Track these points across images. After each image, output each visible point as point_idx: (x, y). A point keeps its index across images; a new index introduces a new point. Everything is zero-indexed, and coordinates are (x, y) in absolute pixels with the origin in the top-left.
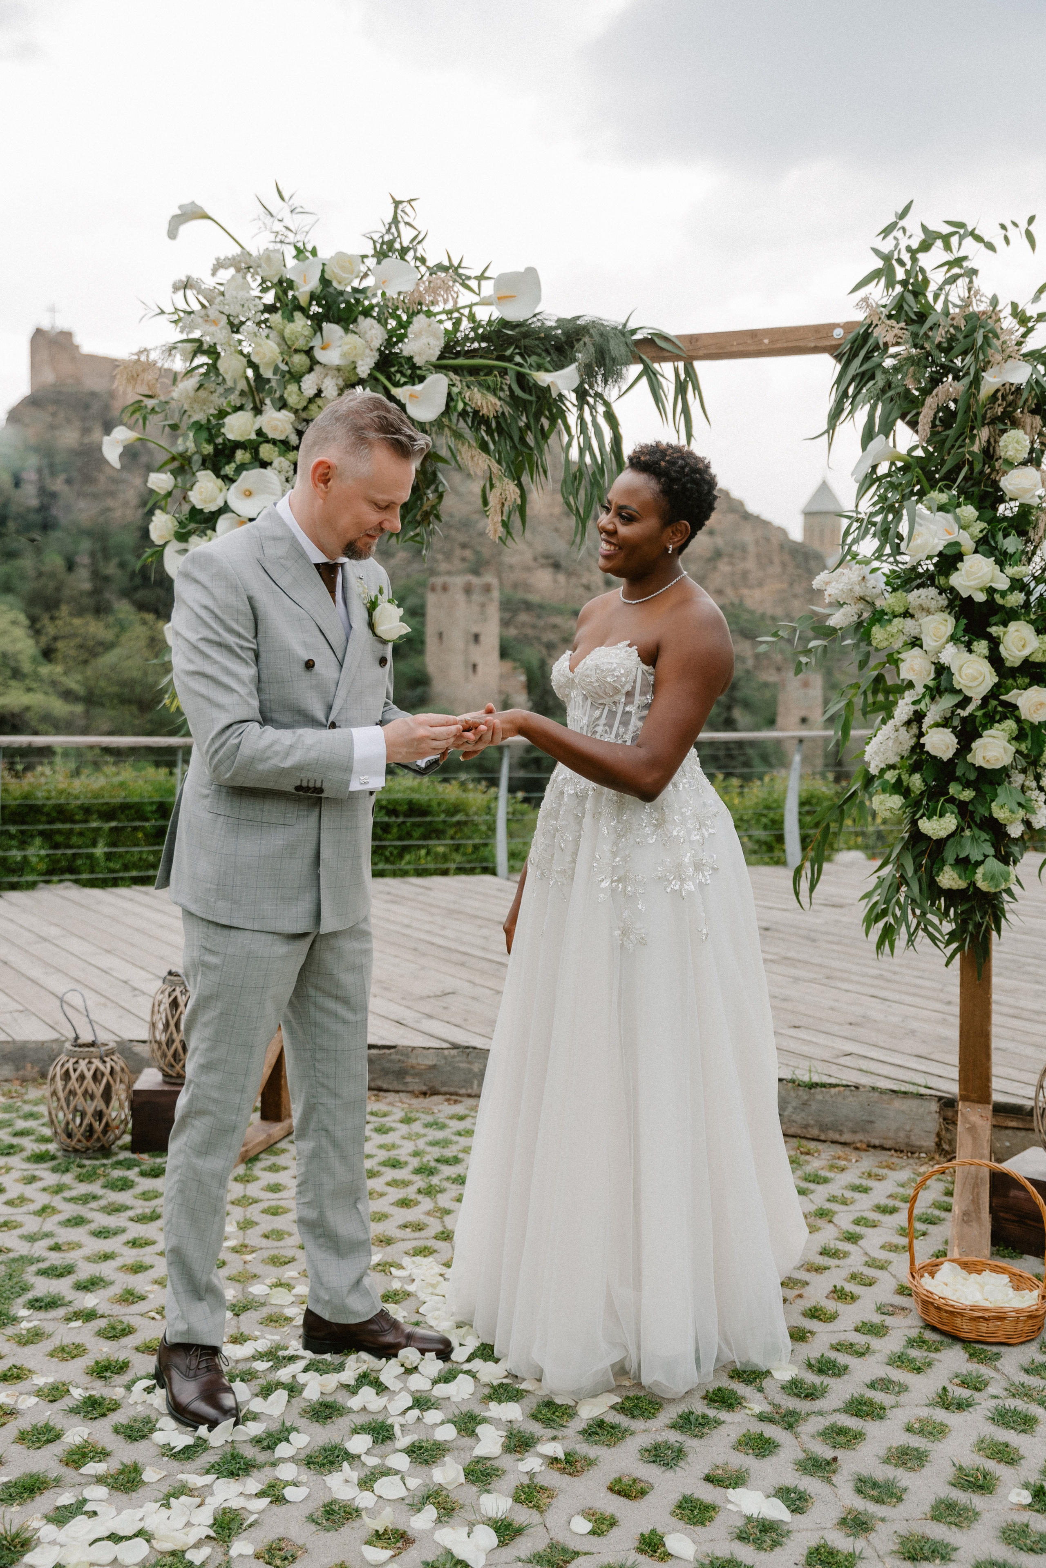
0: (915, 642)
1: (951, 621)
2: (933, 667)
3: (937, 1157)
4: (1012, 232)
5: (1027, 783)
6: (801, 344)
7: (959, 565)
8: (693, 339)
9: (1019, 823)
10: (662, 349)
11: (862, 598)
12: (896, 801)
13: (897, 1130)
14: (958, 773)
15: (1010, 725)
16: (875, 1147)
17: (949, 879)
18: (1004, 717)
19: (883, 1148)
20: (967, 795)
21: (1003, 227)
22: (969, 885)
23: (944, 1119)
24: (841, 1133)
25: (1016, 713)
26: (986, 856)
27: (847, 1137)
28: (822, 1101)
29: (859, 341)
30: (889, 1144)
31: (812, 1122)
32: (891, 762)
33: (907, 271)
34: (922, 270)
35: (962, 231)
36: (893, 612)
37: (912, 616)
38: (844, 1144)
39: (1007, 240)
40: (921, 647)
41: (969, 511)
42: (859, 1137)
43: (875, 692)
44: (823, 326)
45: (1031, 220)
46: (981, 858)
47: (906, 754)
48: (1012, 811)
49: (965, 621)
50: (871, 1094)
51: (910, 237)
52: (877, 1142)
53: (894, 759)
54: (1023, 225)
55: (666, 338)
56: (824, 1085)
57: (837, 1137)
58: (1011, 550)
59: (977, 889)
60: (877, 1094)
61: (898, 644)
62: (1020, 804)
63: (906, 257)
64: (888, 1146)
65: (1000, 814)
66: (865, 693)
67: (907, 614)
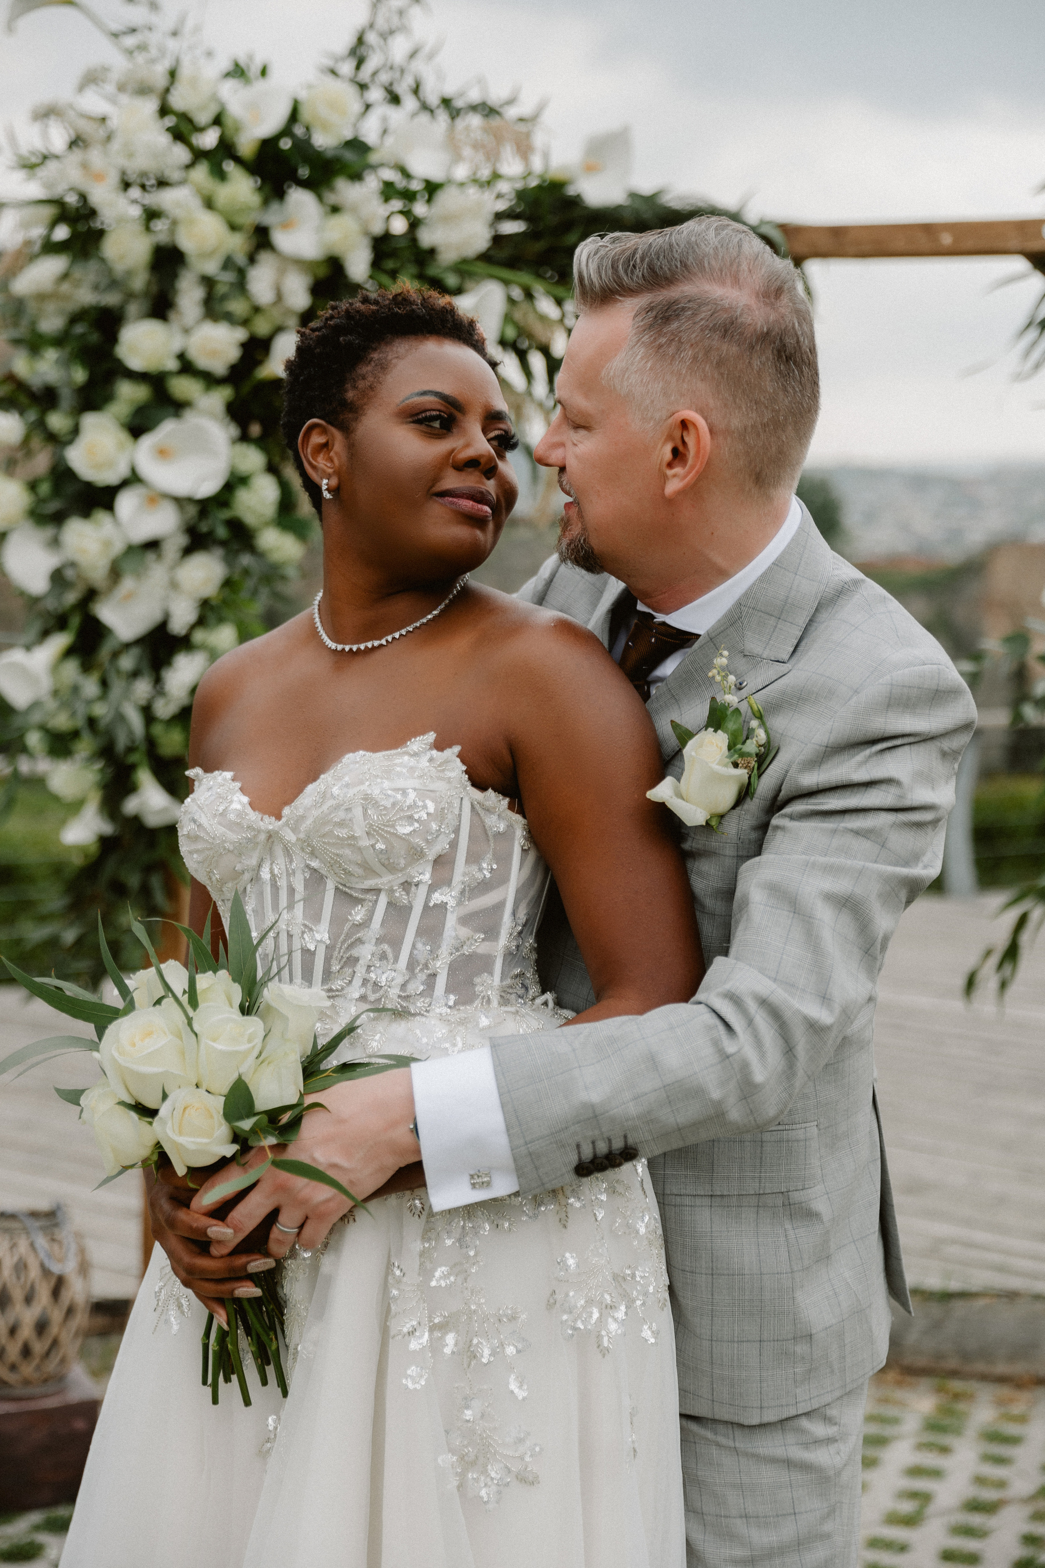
6: (996, 245)
28: (960, 1320)
56: (962, 1295)
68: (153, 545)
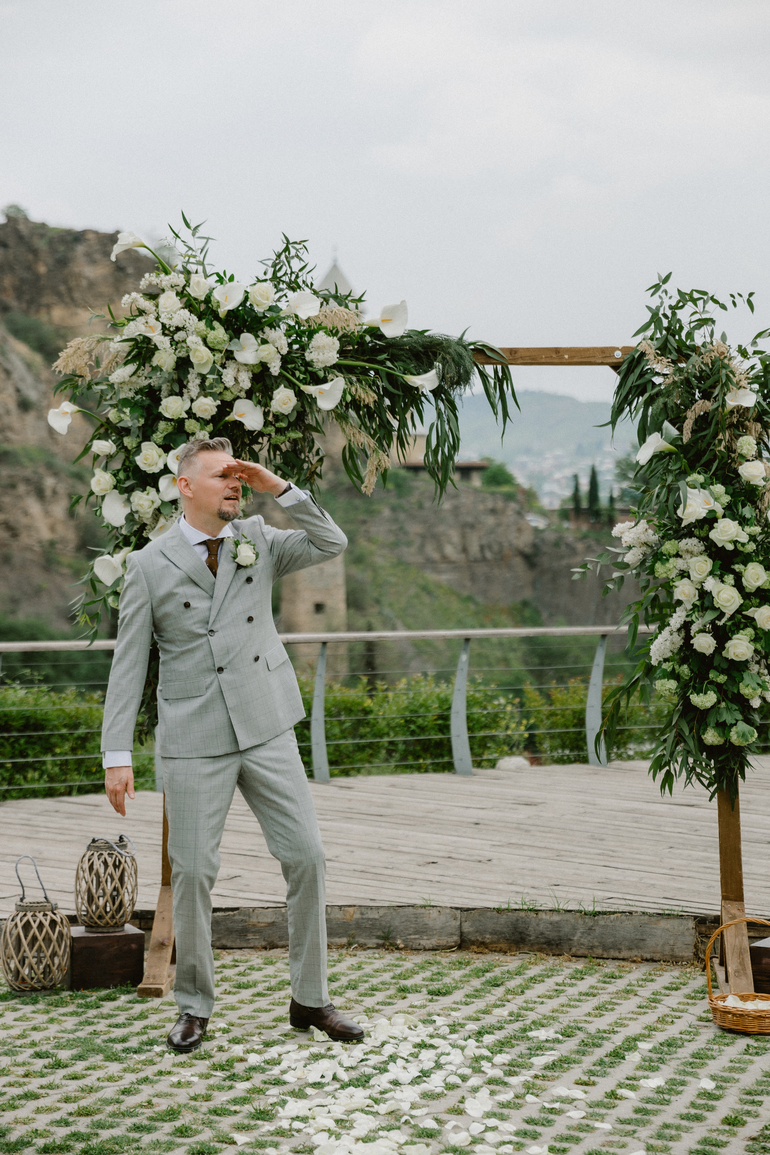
0: (684, 574)
1: (710, 562)
2: (697, 592)
3: (696, 963)
4: (738, 300)
5: (761, 671)
6: (592, 360)
7: (715, 525)
8: (513, 351)
9: (757, 698)
10: (489, 357)
11: (646, 544)
12: (672, 684)
13: (663, 945)
14: (716, 664)
15: (750, 631)
16: (647, 960)
17: (711, 737)
18: (746, 626)
19: (652, 960)
20: (722, 679)
21: (732, 296)
22: (726, 741)
23: (700, 934)
24: (620, 950)
25: (754, 623)
26: (737, 721)
27: (625, 954)
28: (603, 926)
29: (635, 363)
30: (657, 956)
31: (597, 944)
32: (666, 657)
33: (669, 322)
34: (679, 321)
35: (705, 297)
36: (669, 554)
37: (681, 557)
38: (623, 959)
39: (734, 304)
40: (689, 577)
41: (719, 488)
42: (635, 952)
43: (653, 608)
44: (607, 348)
45: (751, 294)
46: (734, 722)
47: (675, 651)
48: (754, 689)
49: (720, 562)
50: (642, 918)
51: (670, 298)
52: (648, 956)
53: (669, 654)
54: (746, 297)
55: (492, 350)
56: (605, 913)
57: (616, 954)
58: (748, 516)
59: (731, 744)
60: (646, 917)
61: (672, 575)
62: (758, 684)
63: (669, 313)
64: (657, 959)
65: (745, 690)
66: (646, 609)
67: (678, 555)
68: (174, 502)
